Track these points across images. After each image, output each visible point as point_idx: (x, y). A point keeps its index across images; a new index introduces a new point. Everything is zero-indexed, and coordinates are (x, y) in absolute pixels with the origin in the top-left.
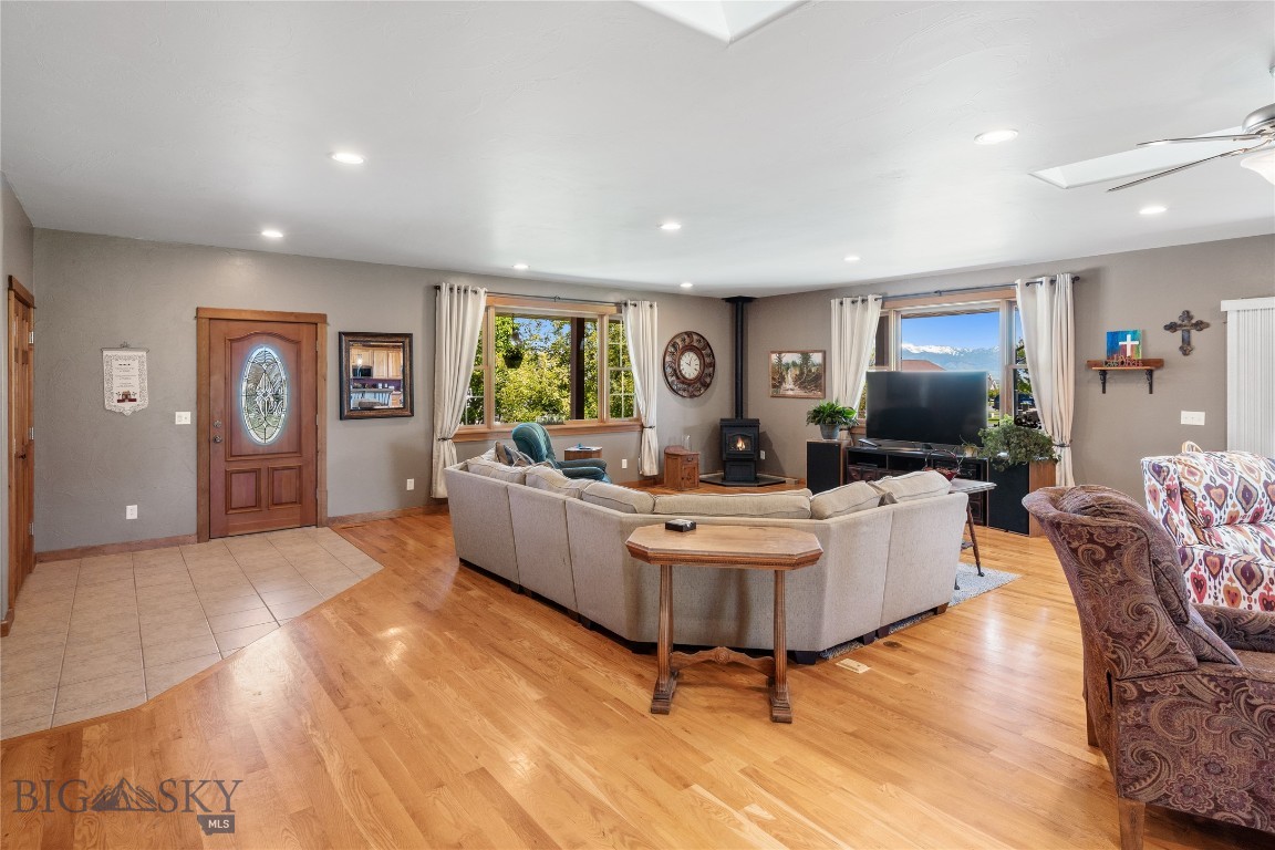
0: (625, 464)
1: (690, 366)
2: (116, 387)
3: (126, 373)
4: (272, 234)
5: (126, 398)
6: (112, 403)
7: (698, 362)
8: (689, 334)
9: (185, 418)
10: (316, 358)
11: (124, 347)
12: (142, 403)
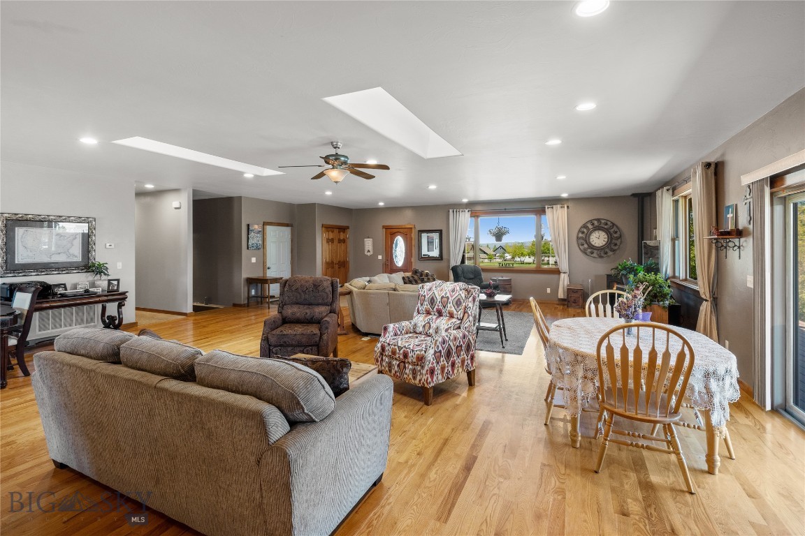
0: (549, 290)
1: (598, 239)
2: (366, 249)
3: (369, 244)
4: (381, 204)
5: (369, 251)
6: (366, 253)
7: (606, 236)
8: (598, 220)
9: (380, 257)
10: (411, 239)
11: (368, 238)
12: (371, 253)
